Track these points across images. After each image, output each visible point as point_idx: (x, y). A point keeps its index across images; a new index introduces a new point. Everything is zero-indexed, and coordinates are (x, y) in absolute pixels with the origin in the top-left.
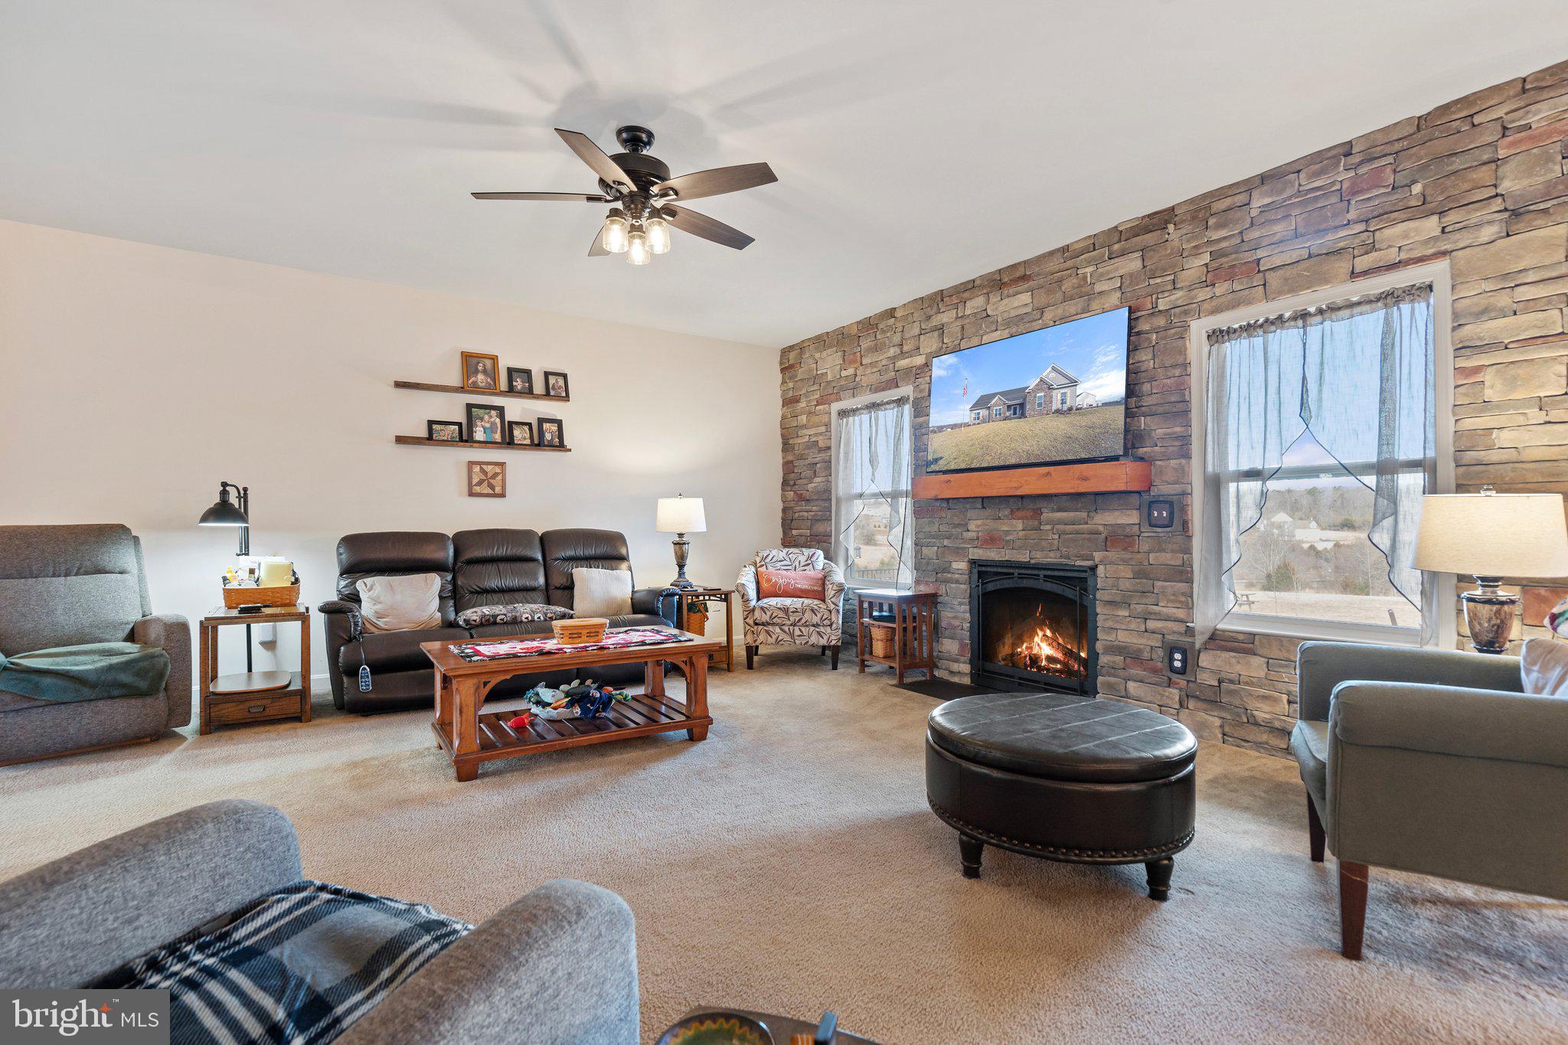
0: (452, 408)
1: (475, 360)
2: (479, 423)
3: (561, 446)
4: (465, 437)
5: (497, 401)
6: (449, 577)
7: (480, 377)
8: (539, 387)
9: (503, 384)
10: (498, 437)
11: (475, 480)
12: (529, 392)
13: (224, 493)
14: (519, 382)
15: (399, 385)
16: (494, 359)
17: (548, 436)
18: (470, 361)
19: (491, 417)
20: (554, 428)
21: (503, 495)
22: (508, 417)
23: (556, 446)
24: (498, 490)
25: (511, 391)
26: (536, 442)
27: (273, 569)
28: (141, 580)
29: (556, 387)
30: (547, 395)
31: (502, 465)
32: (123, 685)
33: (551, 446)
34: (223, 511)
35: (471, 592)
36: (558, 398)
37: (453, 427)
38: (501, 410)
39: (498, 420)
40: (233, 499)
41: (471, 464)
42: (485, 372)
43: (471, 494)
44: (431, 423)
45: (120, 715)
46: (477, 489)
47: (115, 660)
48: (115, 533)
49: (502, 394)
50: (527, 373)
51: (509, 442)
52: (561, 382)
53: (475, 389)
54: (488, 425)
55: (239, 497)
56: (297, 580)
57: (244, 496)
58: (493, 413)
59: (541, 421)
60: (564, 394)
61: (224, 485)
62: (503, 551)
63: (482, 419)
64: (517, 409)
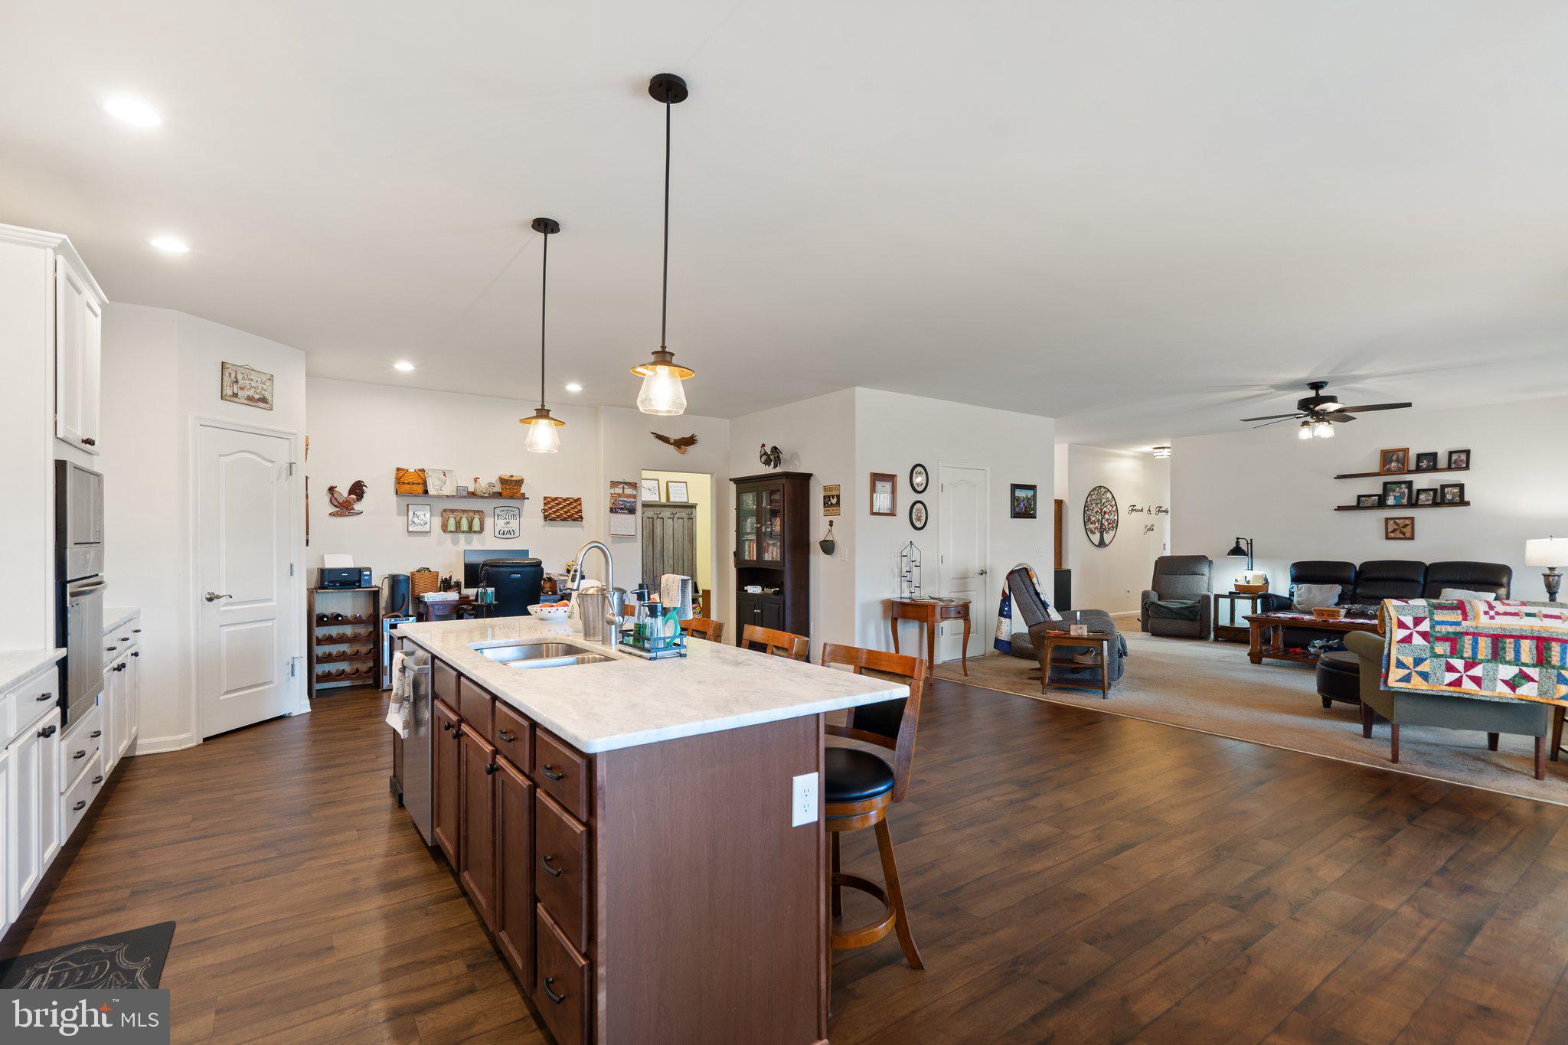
0: (1374, 487)
1: (1391, 454)
2: (1391, 494)
3: (1463, 503)
4: (1381, 503)
5: (1408, 477)
6: (1351, 587)
7: (1394, 464)
8: (1442, 462)
9: (1412, 466)
10: (1405, 501)
11: (1390, 530)
12: (1434, 468)
13: (1237, 543)
14: (1428, 462)
15: (1339, 477)
16: (1406, 451)
17: (1449, 497)
18: (1387, 456)
19: (1401, 489)
20: (1456, 490)
21: (1412, 538)
22: (1416, 487)
23: (1457, 503)
24: (1408, 535)
25: (1419, 470)
26: (1439, 500)
27: (1256, 577)
28: (1209, 579)
29: (1460, 460)
30: (1449, 468)
31: (1412, 519)
32: (1185, 615)
33: (1452, 504)
34: (1237, 551)
35: (1363, 597)
36: (1459, 468)
37: (1374, 498)
38: (1410, 484)
39: (1406, 490)
40: (1243, 545)
41: (1387, 520)
42: (1397, 461)
43: (1387, 538)
44: (1359, 497)
45: (1183, 626)
46: (1392, 535)
47: (1183, 606)
48: (1201, 559)
49: (1410, 472)
50: (1434, 455)
51: (1413, 504)
52: (1463, 457)
53: (1389, 472)
54: (1398, 494)
55: (1248, 544)
56: (1267, 582)
57: (1251, 543)
58: (1403, 486)
59: (1443, 487)
60: (1464, 465)
61: (1238, 539)
62: (1392, 574)
63: (1394, 491)
64: (1421, 481)
